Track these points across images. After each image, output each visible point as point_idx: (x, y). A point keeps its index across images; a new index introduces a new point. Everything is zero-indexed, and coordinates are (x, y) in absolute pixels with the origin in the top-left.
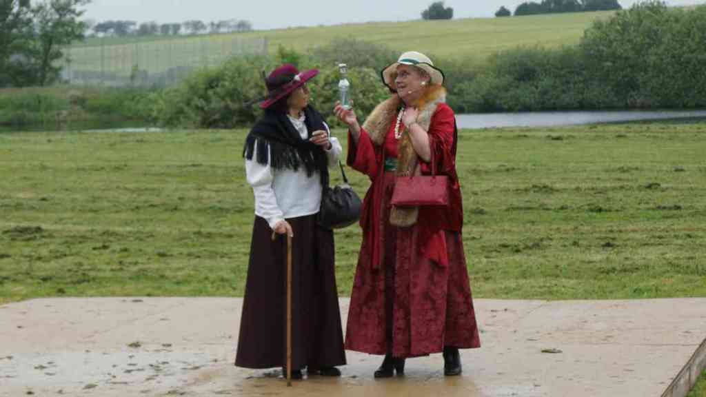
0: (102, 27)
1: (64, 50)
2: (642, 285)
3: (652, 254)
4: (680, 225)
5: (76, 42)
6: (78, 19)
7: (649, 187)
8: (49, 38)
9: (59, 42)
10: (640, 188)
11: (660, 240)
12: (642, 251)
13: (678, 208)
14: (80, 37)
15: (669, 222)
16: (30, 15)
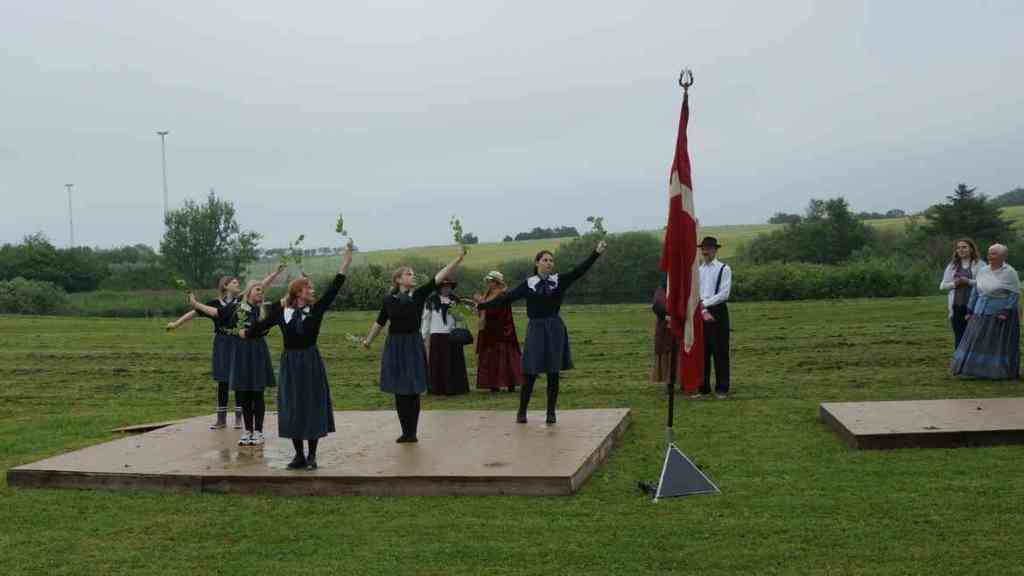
0: (270, 252)
1: (247, 267)
2: (577, 401)
3: (585, 383)
4: (603, 365)
5: (253, 262)
6: (255, 248)
7: (586, 342)
8: (238, 260)
9: (244, 262)
10: (580, 343)
11: (588, 374)
12: (578, 381)
13: (602, 355)
14: (256, 259)
15: (597, 363)
16: (227, 246)
